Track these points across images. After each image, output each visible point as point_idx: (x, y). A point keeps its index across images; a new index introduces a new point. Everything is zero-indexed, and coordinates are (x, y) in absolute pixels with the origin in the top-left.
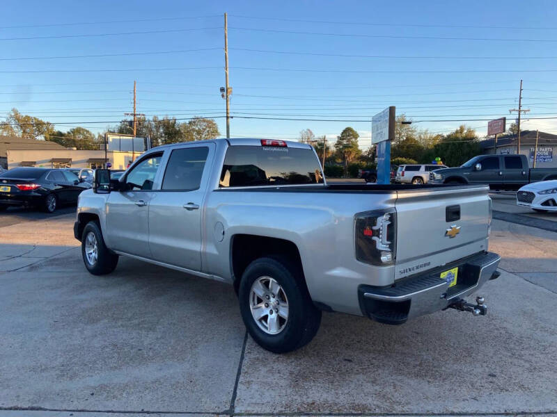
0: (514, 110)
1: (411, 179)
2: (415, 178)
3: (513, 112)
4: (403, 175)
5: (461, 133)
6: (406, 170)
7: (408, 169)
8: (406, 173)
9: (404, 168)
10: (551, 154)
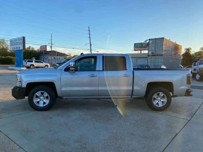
0: (50, 43)
1: (30, 66)
2: (31, 65)
3: (49, 44)
4: (26, 64)
5: (30, 48)
6: (27, 62)
7: (28, 61)
8: (28, 63)
9: (27, 61)
10: (59, 58)
